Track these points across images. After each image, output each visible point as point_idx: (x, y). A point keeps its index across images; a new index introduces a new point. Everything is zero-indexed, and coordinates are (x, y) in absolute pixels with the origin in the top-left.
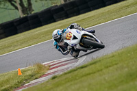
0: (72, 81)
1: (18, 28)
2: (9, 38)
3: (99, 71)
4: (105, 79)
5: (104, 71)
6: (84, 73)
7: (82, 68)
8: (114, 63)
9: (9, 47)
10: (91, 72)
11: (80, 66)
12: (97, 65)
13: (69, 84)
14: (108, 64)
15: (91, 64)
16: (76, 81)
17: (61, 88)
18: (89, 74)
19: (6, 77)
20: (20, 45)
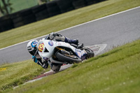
0: (92, 69)
1: (36, 15)
2: (28, 25)
3: (120, 59)
4: (127, 68)
5: (125, 59)
6: (105, 62)
7: (103, 56)
8: (136, 52)
9: (27, 34)
10: (112, 60)
11: (101, 55)
12: (119, 54)
13: (90, 73)
14: (130, 53)
15: (112, 53)
16: (97, 70)
17: (82, 77)
18: (111, 63)
19: (26, 66)
20: (39, 33)
